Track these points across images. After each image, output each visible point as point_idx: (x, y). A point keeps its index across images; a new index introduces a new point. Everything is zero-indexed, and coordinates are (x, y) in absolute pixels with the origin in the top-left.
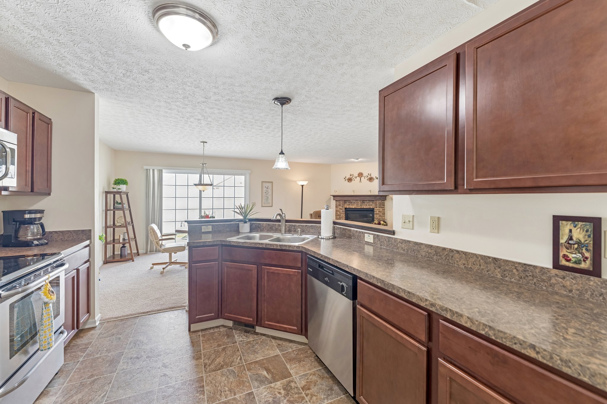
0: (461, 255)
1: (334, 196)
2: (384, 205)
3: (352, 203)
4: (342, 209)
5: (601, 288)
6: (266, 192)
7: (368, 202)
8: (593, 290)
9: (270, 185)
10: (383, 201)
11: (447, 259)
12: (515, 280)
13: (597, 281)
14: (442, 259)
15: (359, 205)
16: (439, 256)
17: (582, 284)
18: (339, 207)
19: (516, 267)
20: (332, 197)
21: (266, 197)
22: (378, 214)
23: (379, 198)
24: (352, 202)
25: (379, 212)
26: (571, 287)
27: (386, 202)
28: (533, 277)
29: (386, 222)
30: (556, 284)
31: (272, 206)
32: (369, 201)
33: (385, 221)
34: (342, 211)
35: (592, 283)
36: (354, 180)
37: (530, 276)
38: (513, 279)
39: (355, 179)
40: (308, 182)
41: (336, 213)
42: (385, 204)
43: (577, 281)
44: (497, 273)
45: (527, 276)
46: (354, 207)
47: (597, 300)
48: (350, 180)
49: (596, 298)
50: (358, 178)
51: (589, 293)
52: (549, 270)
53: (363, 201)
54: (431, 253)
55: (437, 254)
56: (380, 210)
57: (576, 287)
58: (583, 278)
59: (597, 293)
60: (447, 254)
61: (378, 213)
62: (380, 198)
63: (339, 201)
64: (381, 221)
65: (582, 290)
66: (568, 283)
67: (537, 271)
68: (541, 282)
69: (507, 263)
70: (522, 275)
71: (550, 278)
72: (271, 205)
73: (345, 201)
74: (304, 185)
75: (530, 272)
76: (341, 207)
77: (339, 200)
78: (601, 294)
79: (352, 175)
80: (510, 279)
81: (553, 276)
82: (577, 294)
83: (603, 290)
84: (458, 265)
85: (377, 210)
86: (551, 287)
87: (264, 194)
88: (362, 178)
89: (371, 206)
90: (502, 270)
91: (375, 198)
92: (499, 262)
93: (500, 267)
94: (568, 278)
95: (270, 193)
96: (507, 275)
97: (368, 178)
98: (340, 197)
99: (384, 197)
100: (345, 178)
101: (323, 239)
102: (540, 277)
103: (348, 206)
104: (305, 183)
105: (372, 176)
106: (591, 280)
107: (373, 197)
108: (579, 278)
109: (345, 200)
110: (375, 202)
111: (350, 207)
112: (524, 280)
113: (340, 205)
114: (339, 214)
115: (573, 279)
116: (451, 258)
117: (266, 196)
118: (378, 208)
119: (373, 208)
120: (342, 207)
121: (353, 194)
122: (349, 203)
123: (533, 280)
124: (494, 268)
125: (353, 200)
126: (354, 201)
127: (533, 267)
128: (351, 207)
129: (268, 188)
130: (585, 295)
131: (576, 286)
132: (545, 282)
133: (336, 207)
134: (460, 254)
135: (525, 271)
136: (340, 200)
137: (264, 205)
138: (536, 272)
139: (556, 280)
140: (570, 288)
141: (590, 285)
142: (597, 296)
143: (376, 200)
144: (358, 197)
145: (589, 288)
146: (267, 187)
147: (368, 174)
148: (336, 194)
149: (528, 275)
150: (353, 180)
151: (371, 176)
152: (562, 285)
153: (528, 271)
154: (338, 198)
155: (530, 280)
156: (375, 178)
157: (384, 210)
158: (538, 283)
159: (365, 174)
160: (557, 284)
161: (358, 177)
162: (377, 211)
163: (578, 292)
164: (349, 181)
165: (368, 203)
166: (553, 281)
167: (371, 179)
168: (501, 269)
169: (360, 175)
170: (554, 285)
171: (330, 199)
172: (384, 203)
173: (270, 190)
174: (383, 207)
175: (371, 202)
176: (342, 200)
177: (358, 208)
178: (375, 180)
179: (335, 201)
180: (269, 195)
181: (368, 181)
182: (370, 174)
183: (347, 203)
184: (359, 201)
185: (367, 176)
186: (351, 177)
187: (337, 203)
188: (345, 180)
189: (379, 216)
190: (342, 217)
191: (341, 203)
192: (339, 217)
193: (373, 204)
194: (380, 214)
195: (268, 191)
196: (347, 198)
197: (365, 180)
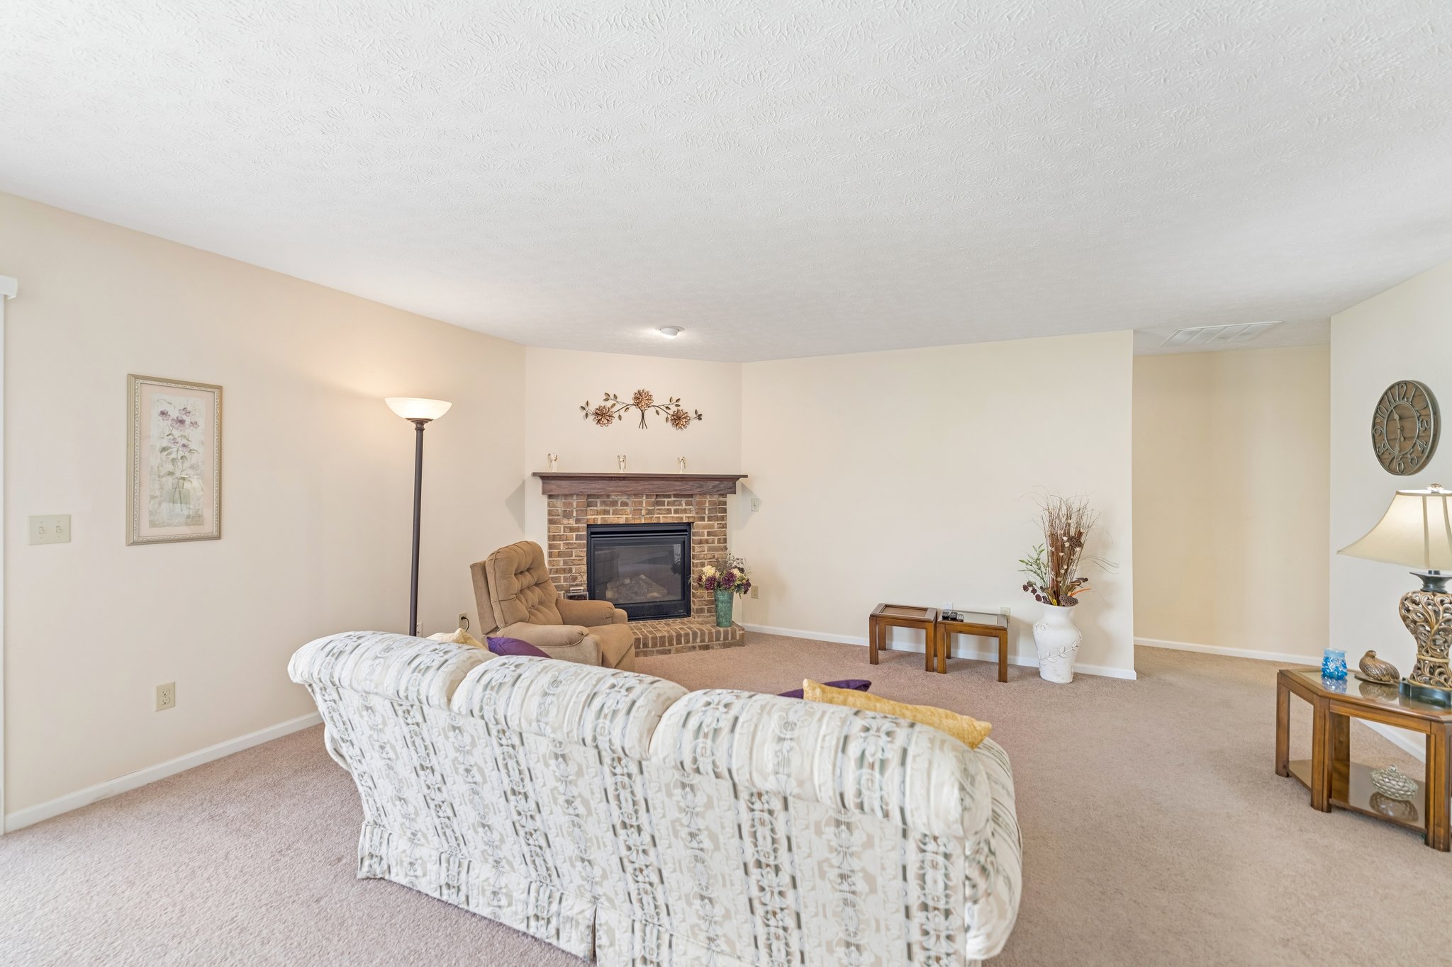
1: (545, 478)
2: (725, 511)
3: (614, 503)
4: (577, 529)
6: (165, 443)
7: (673, 499)
9: (200, 404)
10: (722, 495)
15: (643, 512)
18: (565, 521)
20: (536, 482)
21: (169, 481)
22: (707, 542)
23: (714, 487)
24: (617, 502)
25: (709, 534)
27: (731, 499)
31: (219, 537)
32: (676, 496)
34: (578, 538)
36: (620, 418)
39: (622, 412)
40: (449, 405)
41: (551, 547)
42: (728, 507)
46: (622, 521)
48: (602, 416)
50: (635, 412)
53: (657, 496)
56: (712, 526)
61: (706, 537)
62: (716, 486)
63: (565, 496)
64: (730, 567)
72: (209, 527)
73: (591, 499)
74: (427, 420)
76: (572, 522)
77: (566, 492)
79: (612, 397)
85: (704, 527)
87: (153, 459)
88: (650, 413)
89: (683, 516)
91: (701, 486)
95: (202, 455)
97: (671, 412)
98: (574, 483)
99: (730, 484)
100: (585, 405)
103: (599, 517)
104: (434, 410)
105: (685, 406)
107: (695, 484)
109: (593, 492)
110: (697, 499)
111: (609, 522)
113: (567, 515)
114: (562, 548)
117: (171, 474)
118: (706, 522)
119: (691, 520)
120: (578, 521)
121: (621, 471)
122: (603, 503)
125: (620, 494)
126: (624, 499)
128: (612, 519)
129: (182, 422)
133: (551, 522)
136: (572, 495)
137: (147, 531)
143: (703, 494)
144: (642, 483)
146: (174, 414)
147: (671, 400)
148: (555, 469)
150: (616, 415)
151: (679, 408)
154: (562, 487)
156: (692, 414)
157: (724, 526)
159: (659, 399)
161: (633, 409)
162: (701, 529)
164: (599, 421)
165: (673, 504)
167: (679, 418)
169: (641, 400)
171: (527, 488)
172: (725, 503)
173: (198, 437)
174: (723, 518)
175: (683, 501)
176: (577, 495)
177: (637, 522)
178: (694, 423)
179: (545, 499)
180: (192, 467)
181: (670, 424)
182: (674, 400)
183: (599, 504)
184: (644, 498)
185: (667, 408)
186: (609, 404)
187: (557, 505)
188: (587, 415)
189: (710, 549)
190: (576, 562)
191: (575, 504)
192: (564, 560)
193: (691, 507)
194: (712, 543)
195: (185, 441)
196: (598, 487)
197: (657, 421)
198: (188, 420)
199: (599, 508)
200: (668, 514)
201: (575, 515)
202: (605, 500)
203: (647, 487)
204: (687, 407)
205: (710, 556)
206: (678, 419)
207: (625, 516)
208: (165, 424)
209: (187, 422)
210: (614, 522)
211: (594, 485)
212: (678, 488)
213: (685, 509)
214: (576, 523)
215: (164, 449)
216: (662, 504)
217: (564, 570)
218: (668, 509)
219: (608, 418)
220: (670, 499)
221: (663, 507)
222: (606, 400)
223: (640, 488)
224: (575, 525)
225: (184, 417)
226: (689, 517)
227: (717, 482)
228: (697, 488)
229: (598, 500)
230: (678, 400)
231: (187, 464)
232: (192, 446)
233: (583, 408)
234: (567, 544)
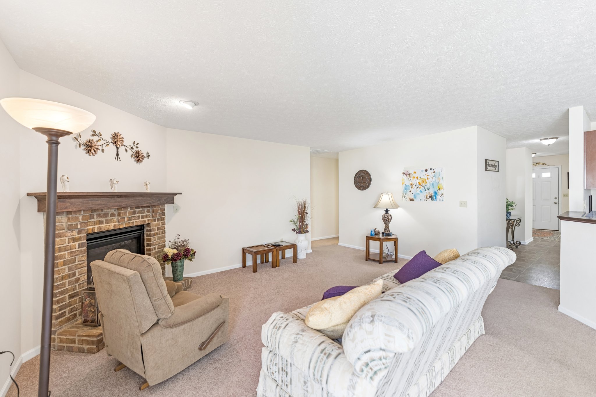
2: (164, 214)
3: (106, 215)
4: (80, 239)
7: (140, 209)
15: (126, 219)
18: (69, 234)
22: (157, 234)
24: (108, 213)
25: (158, 229)
32: (142, 207)
34: (80, 246)
36: (103, 151)
39: (104, 147)
42: (166, 212)
46: (112, 228)
48: (91, 147)
50: (112, 148)
56: (159, 224)
61: (156, 231)
73: (92, 213)
76: (75, 234)
79: (97, 134)
85: (156, 226)
88: (122, 149)
89: (146, 219)
97: (134, 151)
98: (85, 201)
99: (172, 198)
103: (96, 226)
105: (141, 149)
110: (155, 208)
111: (103, 230)
113: (73, 228)
114: (67, 257)
119: (149, 222)
120: (80, 232)
122: (99, 216)
125: (109, 208)
126: (113, 211)
136: (80, 211)
147: (134, 143)
150: (100, 148)
151: (138, 149)
156: (145, 155)
157: (164, 223)
159: (128, 142)
161: (111, 145)
162: (154, 227)
164: (88, 151)
165: (140, 212)
169: (116, 139)
174: (164, 219)
175: (146, 210)
176: (84, 210)
177: (121, 227)
178: (146, 159)
181: (133, 159)
182: (136, 144)
183: (95, 217)
184: (129, 209)
185: (132, 148)
186: (95, 139)
187: (62, 221)
188: (80, 145)
189: (158, 239)
190: (79, 266)
191: (80, 218)
192: (69, 267)
193: (149, 213)
194: (159, 234)
196: (102, 203)
197: (126, 156)
199: (96, 219)
200: (138, 219)
201: (79, 227)
202: (100, 213)
203: (133, 201)
204: (143, 150)
205: (158, 243)
206: (138, 157)
207: (113, 224)
210: (106, 229)
212: (149, 202)
213: (147, 215)
214: (78, 234)
216: (137, 213)
217: (69, 275)
218: (138, 216)
219: (95, 149)
220: (139, 210)
221: (135, 215)
222: (94, 135)
223: (129, 203)
224: (77, 236)
226: (148, 220)
230: (137, 144)
234: (71, 253)
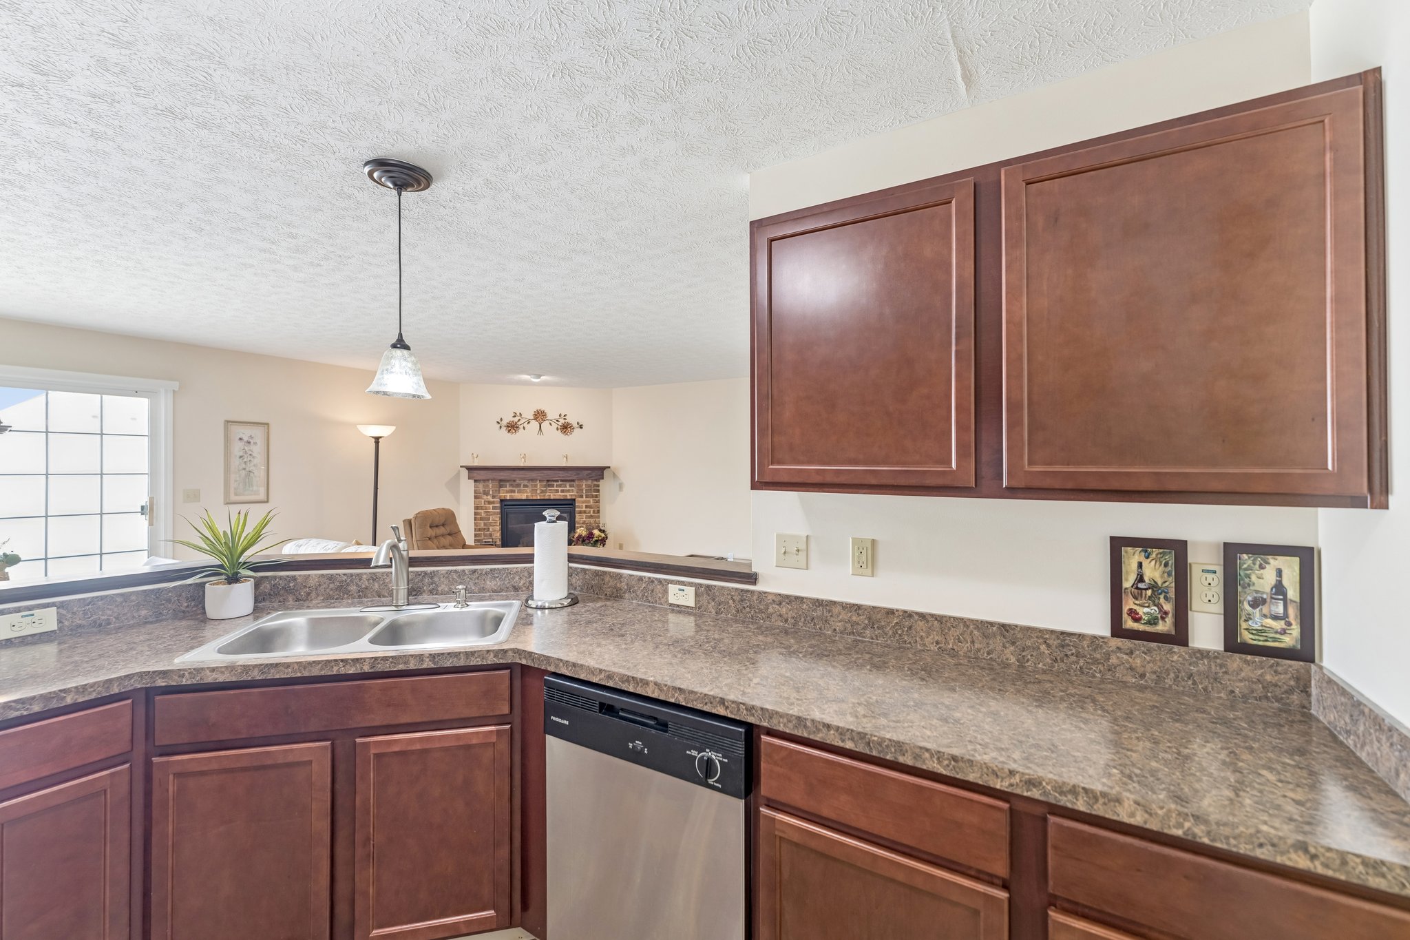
0: (930, 624)
1: (470, 469)
2: (598, 491)
3: (518, 486)
4: (493, 503)
5: (1190, 664)
6: (241, 454)
7: (560, 483)
8: (1177, 669)
9: (258, 433)
10: (595, 480)
11: (897, 635)
12: (1044, 665)
13: (1184, 654)
14: (886, 634)
15: (539, 492)
16: (878, 628)
17: (1161, 660)
18: (485, 497)
19: (1047, 639)
20: (465, 473)
21: (243, 473)
22: (585, 512)
23: (587, 475)
24: (520, 484)
25: (586, 507)
26: (1143, 669)
27: (601, 483)
28: (1077, 657)
29: (604, 531)
30: (1118, 665)
31: (267, 502)
32: (562, 481)
33: (603, 528)
34: (494, 508)
35: (1175, 658)
36: (524, 428)
37: (1072, 654)
38: (1041, 664)
39: (525, 425)
40: (394, 428)
41: (475, 514)
42: (600, 488)
43: (1152, 657)
44: (1008, 656)
45: (1066, 655)
46: (524, 496)
47: (1184, 687)
48: (512, 427)
49: (1183, 683)
50: (535, 424)
51: (1172, 675)
52: (1106, 640)
53: (548, 481)
54: (858, 624)
55: (873, 624)
56: (589, 502)
57: (1151, 668)
58: (1162, 649)
59: (1184, 674)
60: (897, 623)
61: (584, 509)
62: (590, 474)
63: (484, 481)
64: (593, 529)
65: (1161, 673)
66: (1139, 661)
67: (1085, 643)
68: (1092, 664)
69: (1029, 633)
70: (1058, 654)
71: (1107, 656)
72: (262, 497)
73: (501, 483)
75: (1072, 648)
76: (490, 498)
77: (484, 478)
78: (1190, 676)
80: (1035, 664)
81: (1112, 651)
82: (1152, 680)
83: (1192, 668)
84: (925, 645)
85: (583, 502)
86: (1110, 672)
87: (235, 462)
88: (545, 425)
89: (568, 494)
90: (1019, 649)
91: (578, 474)
92: (1012, 632)
93: (1013, 643)
94: (1138, 652)
95: (259, 459)
96: (1029, 657)
97: (560, 423)
98: (489, 472)
99: (600, 473)
100: (499, 421)
101: (543, 608)
102: (1091, 655)
103: (508, 495)
104: (384, 431)
105: (570, 420)
106: (1175, 652)
107: (574, 473)
108: (1156, 650)
109: (502, 478)
110: (577, 483)
111: (515, 498)
112: (1062, 665)
113: (486, 493)
114: (483, 515)
115: (1145, 654)
116: (907, 631)
117: (244, 469)
118: (584, 498)
119: (573, 497)
120: (493, 497)
121: (521, 464)
122: (511, 485)
123: (1077, 663)
124: (1001, 644)
125: (523, 479)
126: (526, 483)
127: (1077, 636)
128: (517, 496)
129: (249, 443)
130: (1166, 681)
131: (1151, 665)
132: (1098, 663)
133: (476, 497)
134: (928, 622)
135: (1063, 646)
136: (488, 480)
137: (233, 498)
138: (1083, 648)
139: (1118, 658)
140: (1141, 670)
141: (1172, 661)
142: (1183, 680)
143: (580, 480)
144: (537, 472)
145: (1172, 666)
146: (246, 439)
147: (560, 415)
148: (476, 463)
149: (1069, 653)
150: (521, 427)
151: (566, 421)
152: (1128, 666)
153: (1069, 645)
154: (483, 475)
155: (1074, 663)
156: (575, 425)
157: (598, 502)
158: (1086, 668)
159: (552, 415)
160: (1120, 665)
161: (533, 422)
162: (581, 504)
163: (1154, 677)
164: (509, 431)
165: (560, 486)
166: (1113, 660)
168: (1017, 647)
169: (540, 416)
170: (1115, 668)
171: (458, 475)
172: (598, 486)
173: (258, 450)
174: (596, 496)
175: (567, 484)
176: (492, 480)
177: (535, 498)
178: (577, 430)
179: (472, 482)
180: (254, 465)
181: (559, 432)
182: (563, 415)
183: (508, 486)
184: (539, 482)
185: (557, 421)
186: (516, 419)
187: (479, 487)
188: (501, 427)
189: (587, 517)
190: (492, 524)
191: (491, 486)
192: (484, 523)
193: (573, 488)
194: (589, 513)
195: (251, 453)
196: (505, 474)
197: (550, 430)
198: (252, 441)
199: (508, 488)
200: (556, 493)
201: (491, 493)
202: (512, 483)
203: (540, 475)
204: (572, 420)
205: (587, 522)
206: (566, 428)
207: (526, 494)
208: (241, 444)
209: (252, 443)
210: (518, 498)
211: (502, 474)
212: (561, 475)
213: (569, 490)
215: (241, 457)
216: (553, 486)
217: (484, 529)
218: (556, 490)
219: (515, 429)
220: (558, 483)
221: (553, 489)
222: (514, 416)
223: (536, 475)
224: (492, 500)
225: (251, 440)
226: (571, 495)
227: (590, 472)
228: (575, 475)
229: (508, 484)
230: (565, 415)
231: (252, 464)
232: (254, 454)
233: (498, 423)
234: (486, 512)
